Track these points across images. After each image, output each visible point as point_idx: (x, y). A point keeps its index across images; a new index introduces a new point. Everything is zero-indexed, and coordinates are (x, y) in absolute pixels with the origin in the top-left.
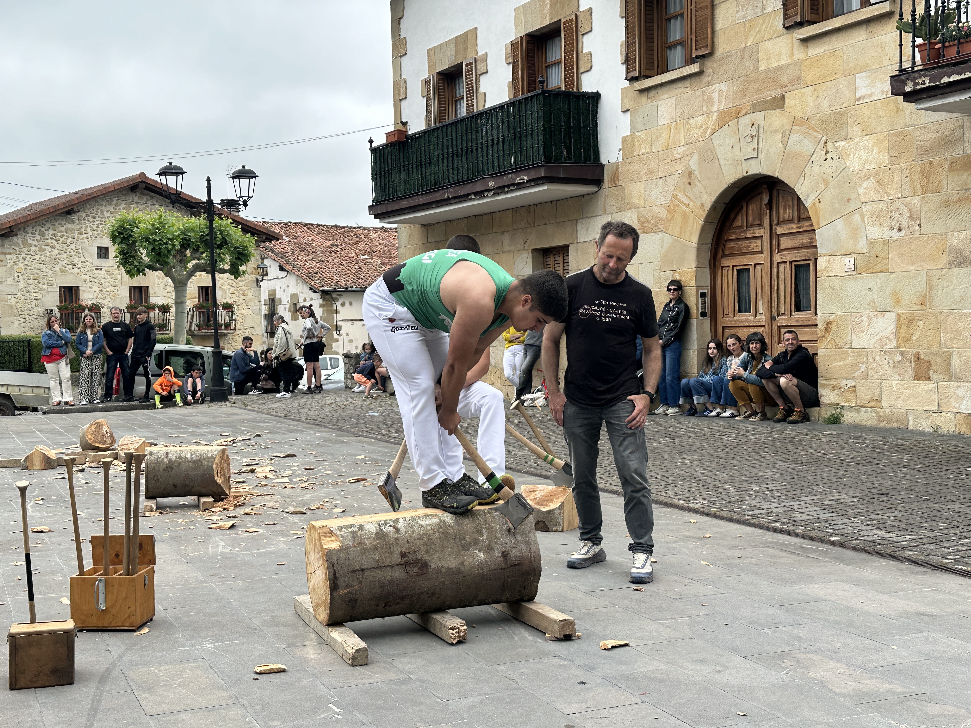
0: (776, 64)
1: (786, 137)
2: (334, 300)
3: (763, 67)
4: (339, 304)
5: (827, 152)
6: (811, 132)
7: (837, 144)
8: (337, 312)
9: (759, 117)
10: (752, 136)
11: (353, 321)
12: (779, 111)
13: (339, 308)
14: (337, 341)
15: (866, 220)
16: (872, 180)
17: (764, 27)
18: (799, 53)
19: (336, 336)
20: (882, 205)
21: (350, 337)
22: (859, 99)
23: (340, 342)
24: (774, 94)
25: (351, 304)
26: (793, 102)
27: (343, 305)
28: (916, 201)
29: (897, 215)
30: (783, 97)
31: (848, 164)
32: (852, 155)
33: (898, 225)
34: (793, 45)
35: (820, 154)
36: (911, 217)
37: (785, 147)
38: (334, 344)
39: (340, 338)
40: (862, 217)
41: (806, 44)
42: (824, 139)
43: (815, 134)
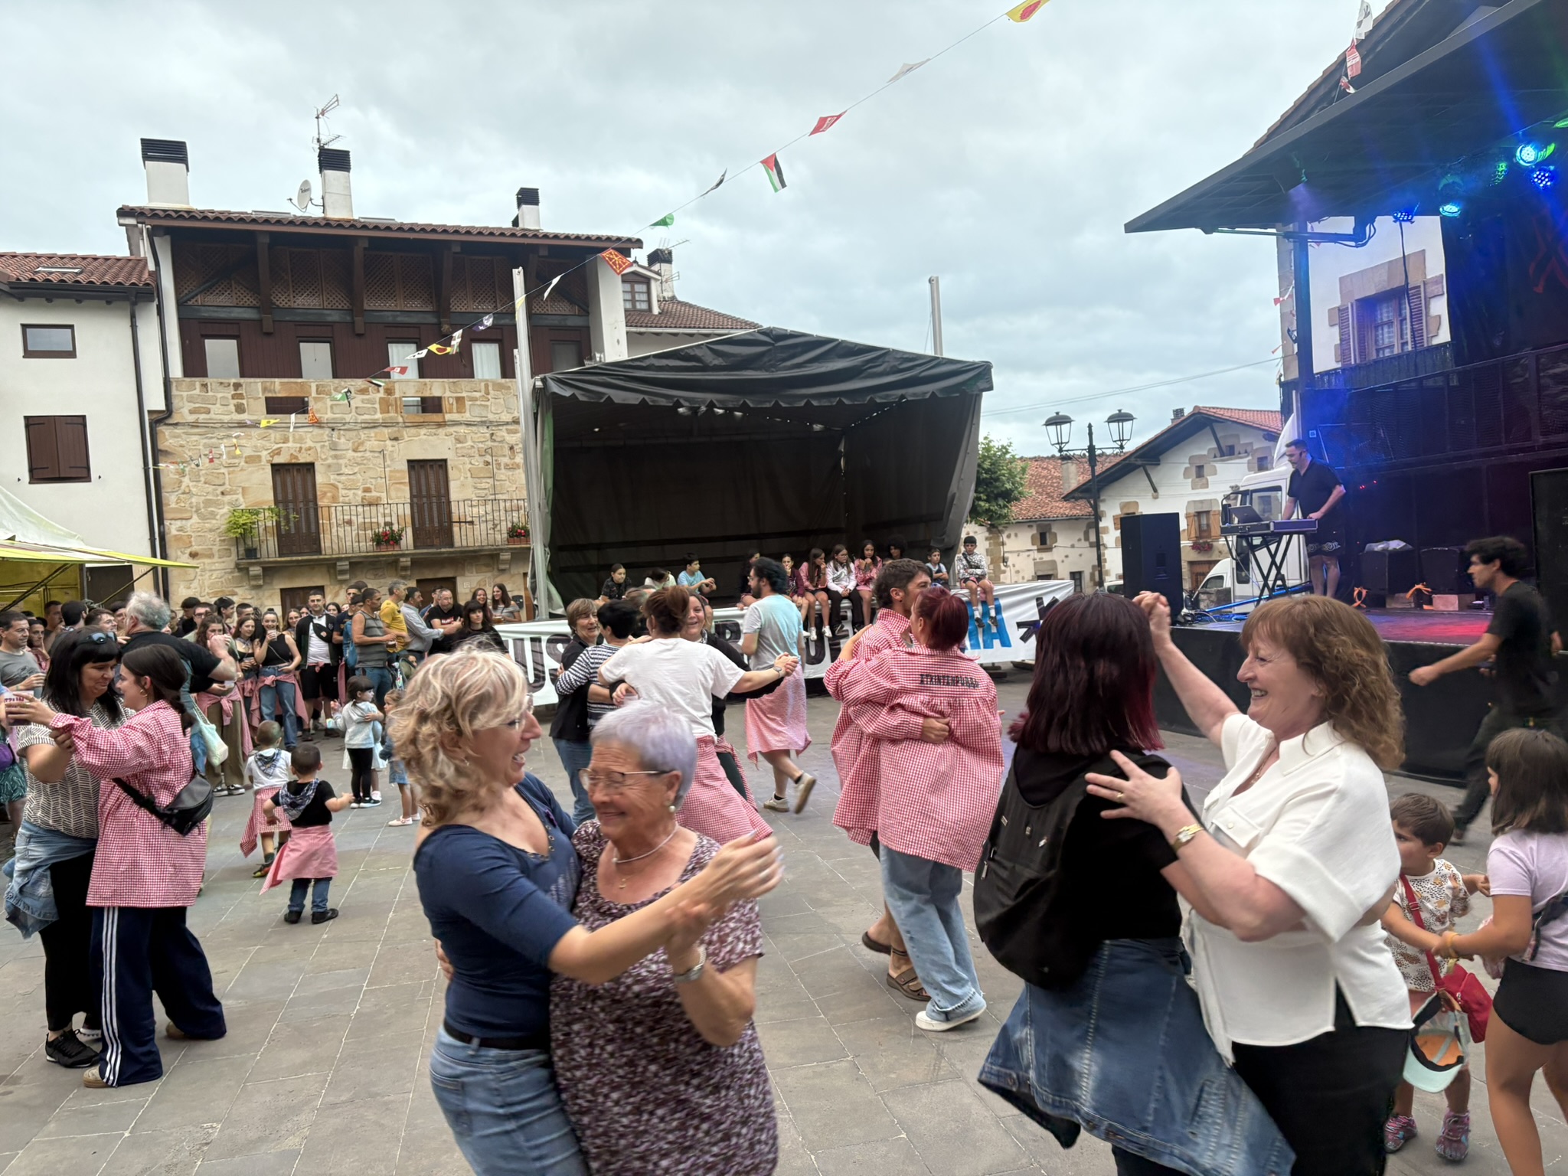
2: (1001, 532)
4: (1005, 536)
8: (1003, 544)
11: (1019, 552)
13: (1005, 539)
14: (1004, 572)
19: (1003, 568)
21: (1017, 568)
23: (1008, 573)
25: (1016, 535)
27: (1009, 536)
38: (1002, 576)
39: (1008, 569)
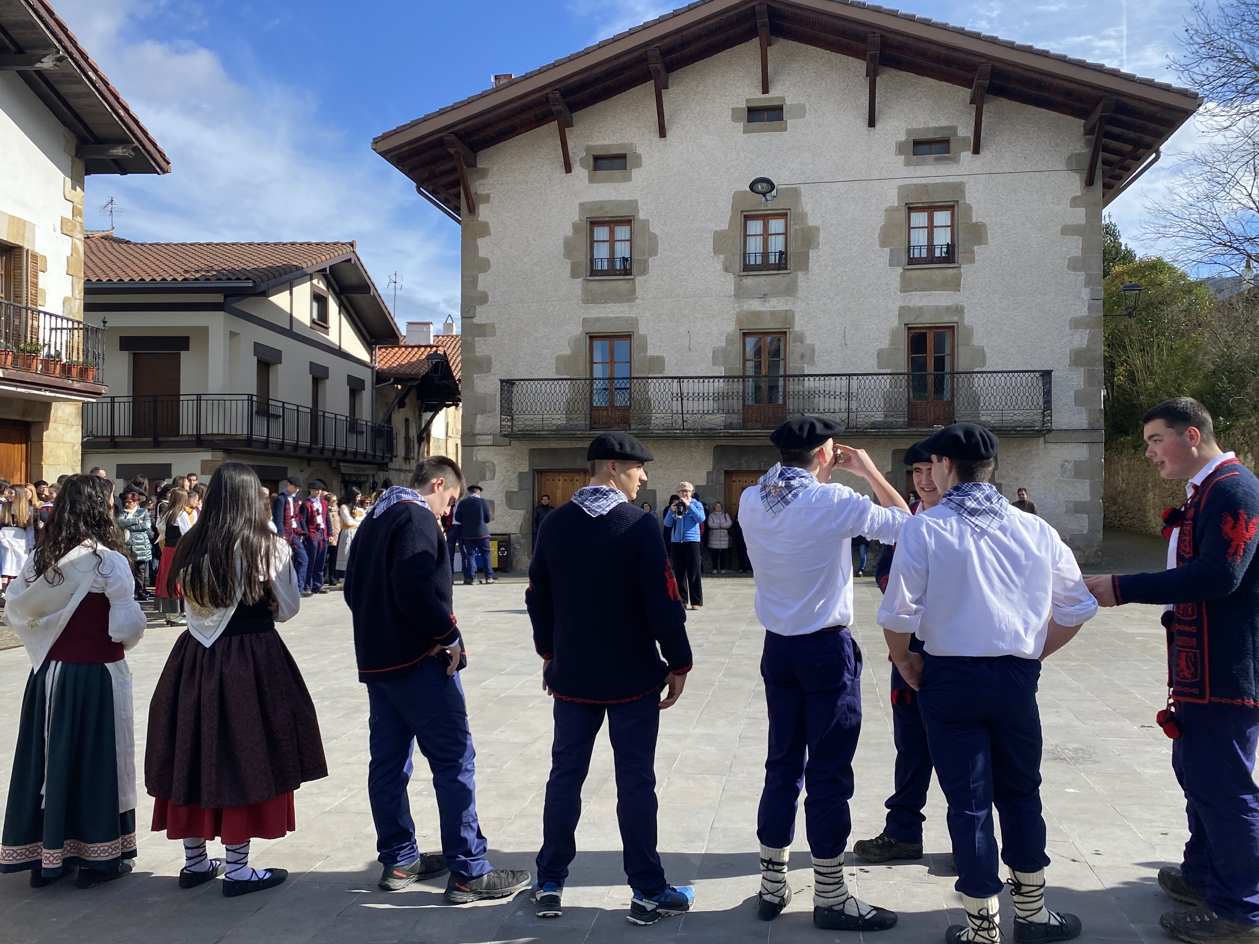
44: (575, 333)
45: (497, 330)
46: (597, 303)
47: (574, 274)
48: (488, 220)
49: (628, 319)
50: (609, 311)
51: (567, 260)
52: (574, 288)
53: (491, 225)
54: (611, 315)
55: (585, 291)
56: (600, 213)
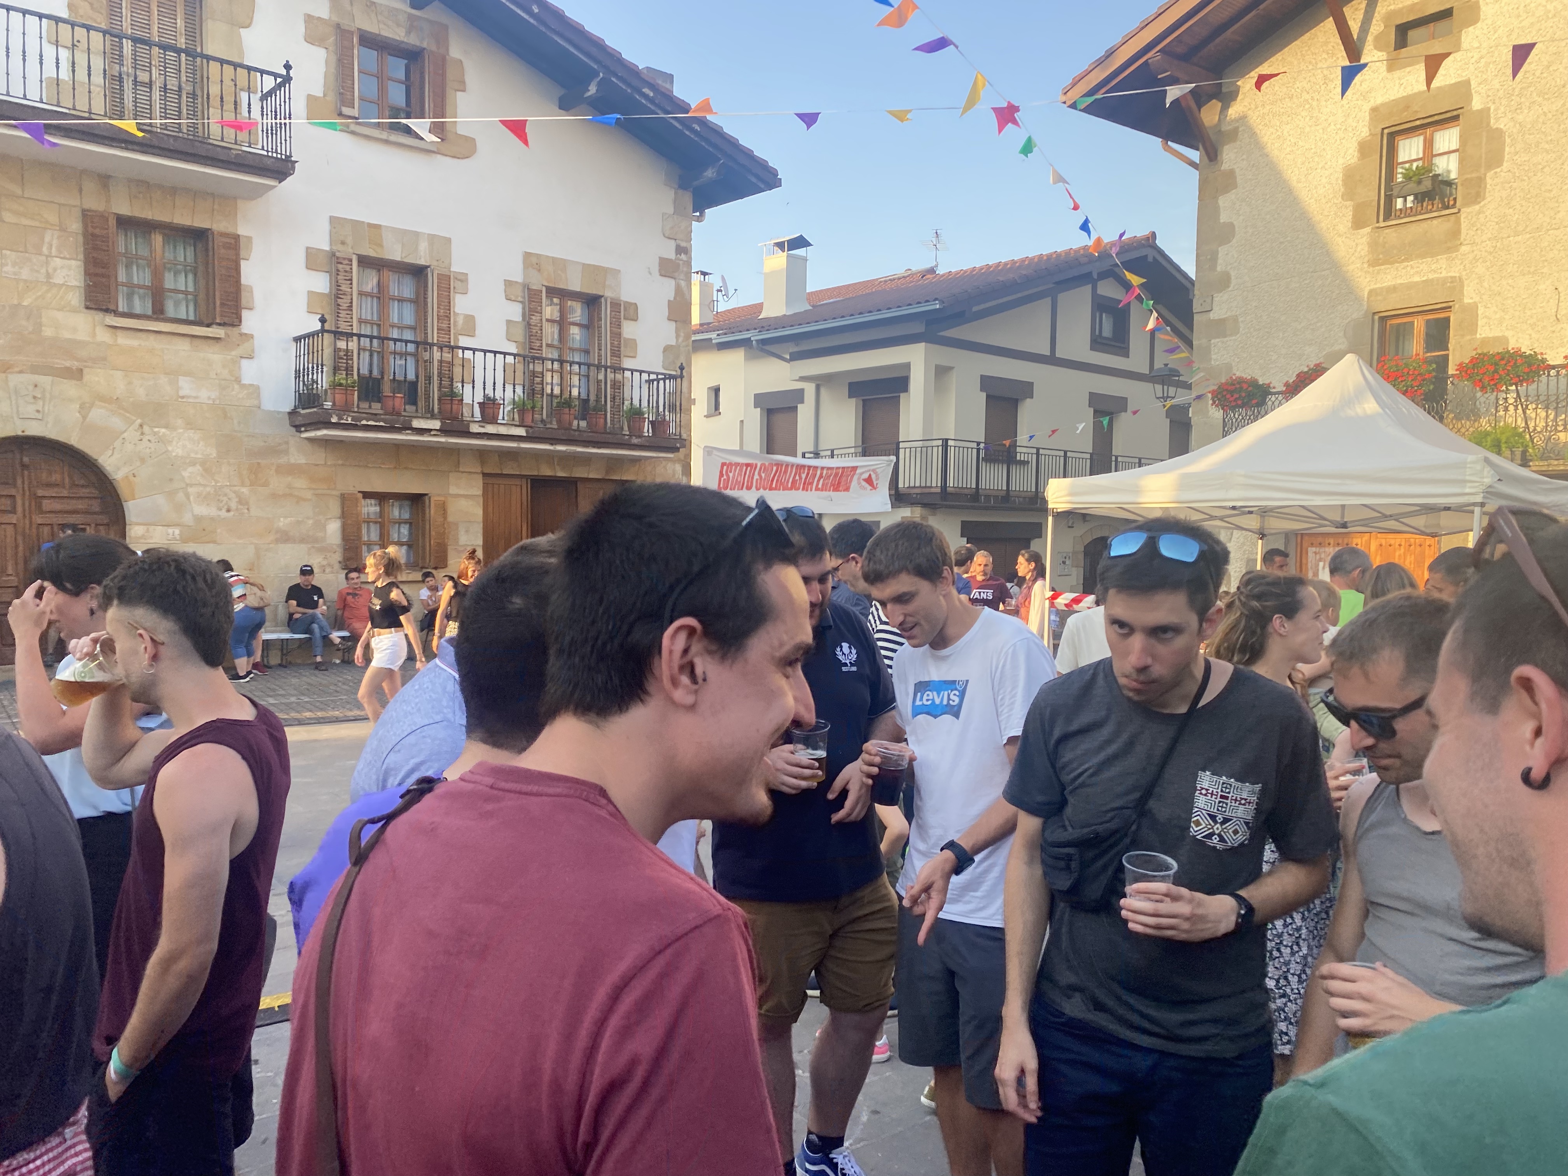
0: (70, 337)
1: (84, 409)
3: (48, 332)
5: (142, 434)
6: (121, 411)
7: (156, 430)
9: (45, 380)
10: (35, 397)
12: (74, 382)
15: (192, 498)
16: (198, 467)
17: (49, 295)
18: (103, 336)
20: (208, 489)
22: (183, 397)
24: (68, 364)
26: (97, 379)
28: (245, 490)
29: (225, 499)
30: (81, 371)
31: (170, 448)
32: (174, 443)
33: (226, 507)
34: (95, 326)
35: (131, 434)
36: (240, 502)
37: (84, 418)
40: (187, 496)
41: (114, 330)
42: (139, 421)
43: (128, 415)
44: (1355, 316)
45: (1241, 325)
46: (1392, 263)
47: (1358, 223)
48: (1235, 167)
49: (1444, 281)
50: (1412, 272)
51: (1348, 203)
52: (1357, 245)
53: (1237, 171)
54: (1417, 279)
55: (1373, 245)
56: (1406, 116)
